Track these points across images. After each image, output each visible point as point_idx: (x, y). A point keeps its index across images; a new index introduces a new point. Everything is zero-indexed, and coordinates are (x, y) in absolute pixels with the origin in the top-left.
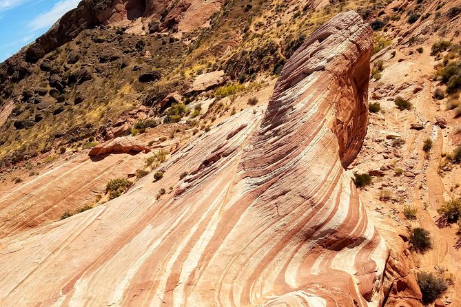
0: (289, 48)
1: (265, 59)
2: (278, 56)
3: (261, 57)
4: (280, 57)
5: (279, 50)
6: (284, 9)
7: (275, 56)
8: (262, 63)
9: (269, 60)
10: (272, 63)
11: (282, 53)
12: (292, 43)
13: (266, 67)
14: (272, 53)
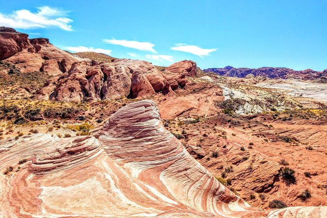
0: (28, 113)
1: (9, 114)
2: (19, 114)
3: (6, 111)
4: (20, 116)
5: (21, 112)
6: (15, 93)
7: (17, 114)
8: (7, 115)
9: (12, 115)
10: (14, 117)
11: (22, 113)
12: (31, 111)
13: (9, 118)
14: (15, 112)
